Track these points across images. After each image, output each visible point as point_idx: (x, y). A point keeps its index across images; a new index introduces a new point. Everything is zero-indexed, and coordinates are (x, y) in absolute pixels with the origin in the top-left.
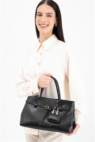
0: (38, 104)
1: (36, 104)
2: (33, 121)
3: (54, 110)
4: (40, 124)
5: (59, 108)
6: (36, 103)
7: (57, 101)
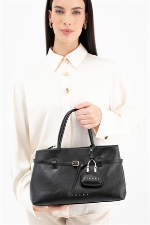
0: (58, 160)
1: (55, 162)
2: (55, 193)
3: (88, 166)
4: (70, 194)
5: (97, 160)
6: (54, 160)
7: (89, 149)
